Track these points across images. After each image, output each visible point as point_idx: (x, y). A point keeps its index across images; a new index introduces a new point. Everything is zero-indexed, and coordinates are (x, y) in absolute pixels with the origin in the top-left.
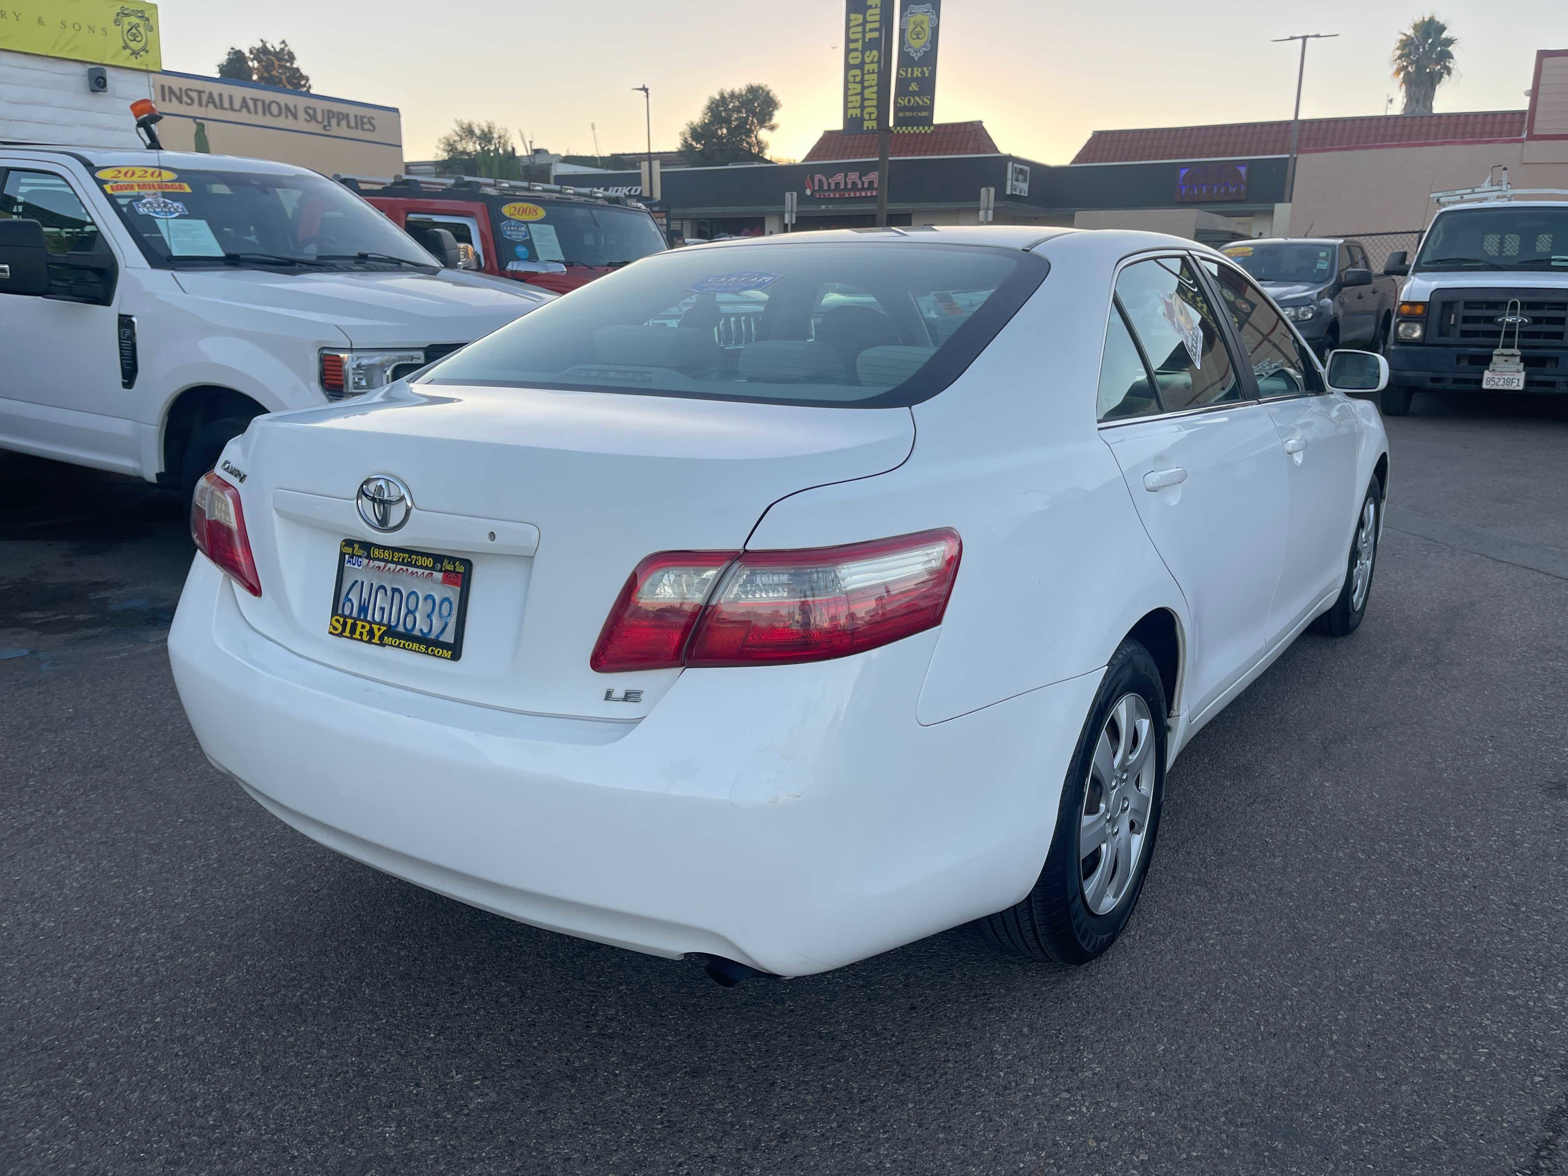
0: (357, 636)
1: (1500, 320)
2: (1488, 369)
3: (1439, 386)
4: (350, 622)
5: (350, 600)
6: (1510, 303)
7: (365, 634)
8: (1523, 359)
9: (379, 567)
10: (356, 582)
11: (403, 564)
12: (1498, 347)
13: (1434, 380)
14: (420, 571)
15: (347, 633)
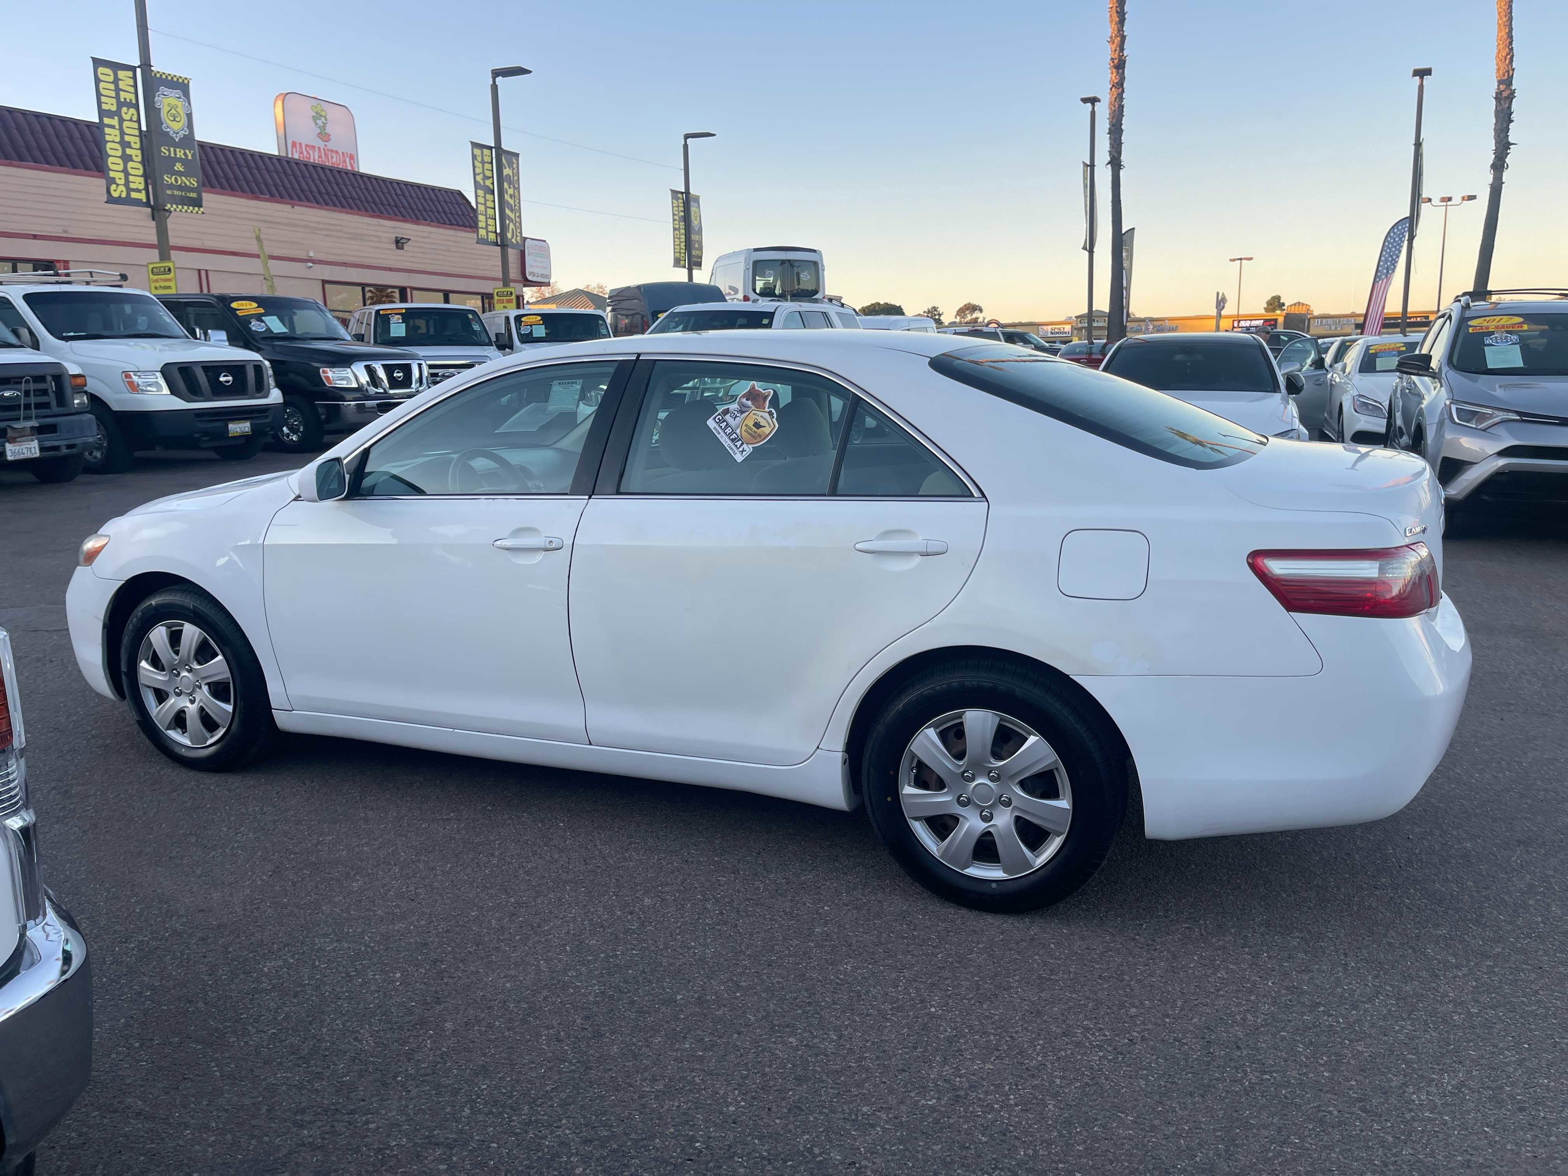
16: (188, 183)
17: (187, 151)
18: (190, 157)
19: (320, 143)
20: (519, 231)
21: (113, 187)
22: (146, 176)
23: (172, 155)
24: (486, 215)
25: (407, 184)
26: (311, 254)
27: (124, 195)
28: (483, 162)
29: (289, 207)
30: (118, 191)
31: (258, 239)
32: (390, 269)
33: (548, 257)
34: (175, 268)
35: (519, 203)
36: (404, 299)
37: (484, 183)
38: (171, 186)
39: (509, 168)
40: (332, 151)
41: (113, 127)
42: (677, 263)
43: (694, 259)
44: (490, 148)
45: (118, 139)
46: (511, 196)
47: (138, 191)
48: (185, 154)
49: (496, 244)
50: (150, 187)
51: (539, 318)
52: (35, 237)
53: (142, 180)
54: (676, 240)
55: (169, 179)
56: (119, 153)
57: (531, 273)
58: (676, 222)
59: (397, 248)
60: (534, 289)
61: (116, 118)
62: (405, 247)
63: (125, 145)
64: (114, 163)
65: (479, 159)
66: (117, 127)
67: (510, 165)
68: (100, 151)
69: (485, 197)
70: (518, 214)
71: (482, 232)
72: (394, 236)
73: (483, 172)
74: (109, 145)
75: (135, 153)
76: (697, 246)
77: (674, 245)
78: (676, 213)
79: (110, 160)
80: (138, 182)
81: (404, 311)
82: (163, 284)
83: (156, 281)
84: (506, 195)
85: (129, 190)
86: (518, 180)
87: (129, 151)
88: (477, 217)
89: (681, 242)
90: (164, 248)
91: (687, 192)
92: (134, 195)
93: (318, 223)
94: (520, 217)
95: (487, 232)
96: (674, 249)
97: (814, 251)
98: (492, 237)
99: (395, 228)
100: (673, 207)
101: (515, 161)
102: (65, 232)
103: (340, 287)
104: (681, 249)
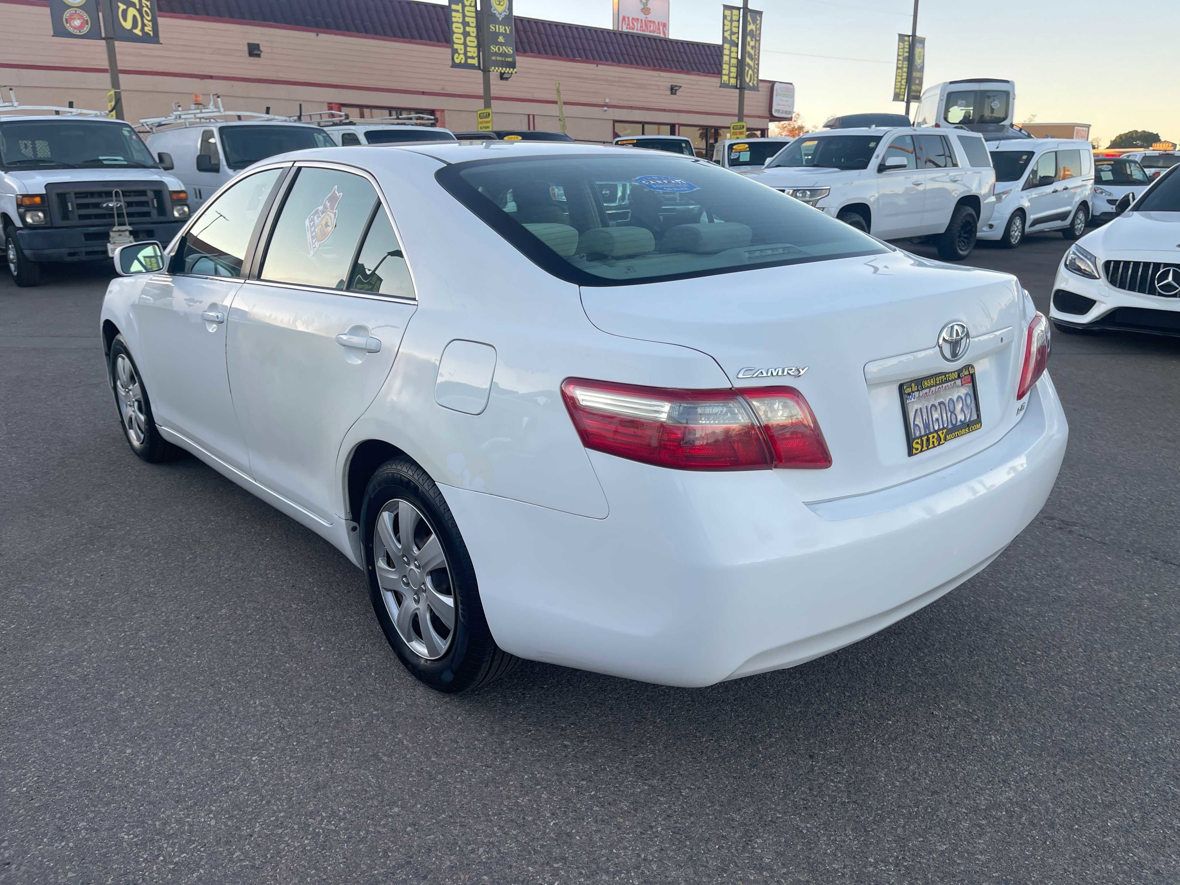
0: (931, 446)
1: (104, 205)
2: (109, 242)
3: (75, 259)
4: (924, 439)
5: (917, 425)
6: (114, 192)
7: (935, 441)
8: (131, 233)
9: (926, 393)
10: (916, 410)
11: (943, 383)
12: (114, 225)
13: (70, 254)
14: (949, 384)
15: (925, 448)
16: (506, 51)
17: (507, 27)
18: (508, 32)
19: (642, 16)
20: (756, 76)
21: (456, 55)
22: (479, 46)
23: (497, 30)
24: (729, 64)
25: (688, 43)
26: (607, 101)
27: (463, 61)
28: (731, 21)
29: (595, 66)
30: (459, 59)
31: (558, 90)
32: (664, 110)
33: (793, 96)
34: (493, 113)
35: (759, 53)
36: (673, 133)
37: (731, 37)
38: (496, 54)
39: (753, 24)
40: (650, 21)
41: (458, 11)
42: (897, 97)
43: (913, 94)
44: (739, 9)
45: (460, 20)
46: (752, 47)
47: (473, 58)
48: (505, 30)
49: (736, 87)
50: (481, 53)
51: (747, 146)
52: (423, 93)
53: (476, 50)
54: (898, 77)
55: (494, 49)
56: (461, 31)
57: (778, 111)
58: (900, 62)
59: (672, 94)
60: (777, 123)
61: (460, 4)
62: (678, 92)
63: (465, 24)
64: (457, 38)
65: (729, 18)
66: (461, 11)
67: (754, 21)
68: (449, 29)
69: (730, 50)
70: (756, 62)
71: (725, 78)
72: (669, 85)
73: (731, 29)
74: (455, 25)
75: (472, 30)
76: (917, 82)
77: (896, 82)
78: (901, 54)
79: (455, 36)
80: (473, 51)
81: (635, 141)
82: (485, 125)
83: (481, 123)
84: (748, 47)
85: (467, 57)
86: (760, 34)
87: (468, 29)
88: (721, 66)
89: (902, 79)
90: (487, 98)
91: (914, 35)
92: (470, 61)
93: (615, 77)
94: (758, 64)
95: (729, 78)
96: (896, 85)
97: (1007, 82)
98: (733, 81)
99: (671, 78)
100: (899, 49)
101: (759, 18)
102: (443, 89)
103: (626, 125)
104: (901, 85)
